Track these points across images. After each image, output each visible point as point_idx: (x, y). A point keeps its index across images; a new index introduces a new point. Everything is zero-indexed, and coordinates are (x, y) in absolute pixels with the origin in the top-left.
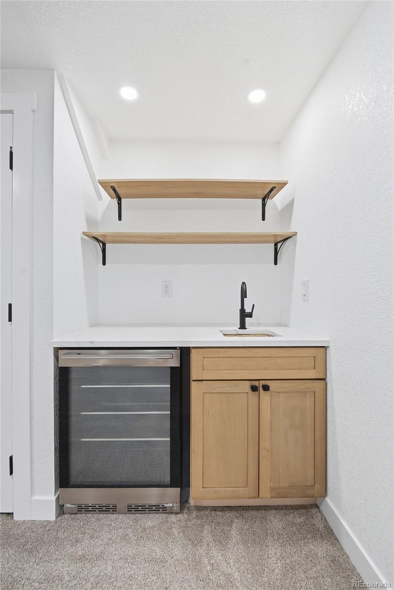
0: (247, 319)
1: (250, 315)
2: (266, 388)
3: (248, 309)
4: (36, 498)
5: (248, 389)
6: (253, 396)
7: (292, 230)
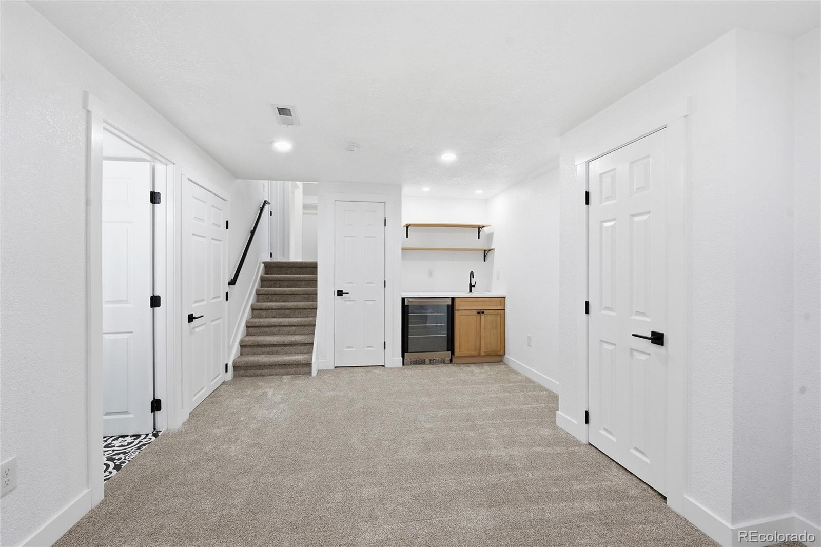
0: (473, 288)
1: (474, 286)
2: (483, 313)
3: (473, 284)
4: (394, 358)
5: (476, 314)
6: (478, 315)
7: (492, 248)
